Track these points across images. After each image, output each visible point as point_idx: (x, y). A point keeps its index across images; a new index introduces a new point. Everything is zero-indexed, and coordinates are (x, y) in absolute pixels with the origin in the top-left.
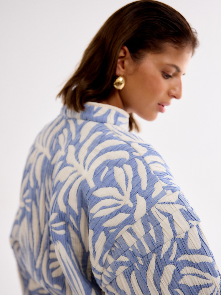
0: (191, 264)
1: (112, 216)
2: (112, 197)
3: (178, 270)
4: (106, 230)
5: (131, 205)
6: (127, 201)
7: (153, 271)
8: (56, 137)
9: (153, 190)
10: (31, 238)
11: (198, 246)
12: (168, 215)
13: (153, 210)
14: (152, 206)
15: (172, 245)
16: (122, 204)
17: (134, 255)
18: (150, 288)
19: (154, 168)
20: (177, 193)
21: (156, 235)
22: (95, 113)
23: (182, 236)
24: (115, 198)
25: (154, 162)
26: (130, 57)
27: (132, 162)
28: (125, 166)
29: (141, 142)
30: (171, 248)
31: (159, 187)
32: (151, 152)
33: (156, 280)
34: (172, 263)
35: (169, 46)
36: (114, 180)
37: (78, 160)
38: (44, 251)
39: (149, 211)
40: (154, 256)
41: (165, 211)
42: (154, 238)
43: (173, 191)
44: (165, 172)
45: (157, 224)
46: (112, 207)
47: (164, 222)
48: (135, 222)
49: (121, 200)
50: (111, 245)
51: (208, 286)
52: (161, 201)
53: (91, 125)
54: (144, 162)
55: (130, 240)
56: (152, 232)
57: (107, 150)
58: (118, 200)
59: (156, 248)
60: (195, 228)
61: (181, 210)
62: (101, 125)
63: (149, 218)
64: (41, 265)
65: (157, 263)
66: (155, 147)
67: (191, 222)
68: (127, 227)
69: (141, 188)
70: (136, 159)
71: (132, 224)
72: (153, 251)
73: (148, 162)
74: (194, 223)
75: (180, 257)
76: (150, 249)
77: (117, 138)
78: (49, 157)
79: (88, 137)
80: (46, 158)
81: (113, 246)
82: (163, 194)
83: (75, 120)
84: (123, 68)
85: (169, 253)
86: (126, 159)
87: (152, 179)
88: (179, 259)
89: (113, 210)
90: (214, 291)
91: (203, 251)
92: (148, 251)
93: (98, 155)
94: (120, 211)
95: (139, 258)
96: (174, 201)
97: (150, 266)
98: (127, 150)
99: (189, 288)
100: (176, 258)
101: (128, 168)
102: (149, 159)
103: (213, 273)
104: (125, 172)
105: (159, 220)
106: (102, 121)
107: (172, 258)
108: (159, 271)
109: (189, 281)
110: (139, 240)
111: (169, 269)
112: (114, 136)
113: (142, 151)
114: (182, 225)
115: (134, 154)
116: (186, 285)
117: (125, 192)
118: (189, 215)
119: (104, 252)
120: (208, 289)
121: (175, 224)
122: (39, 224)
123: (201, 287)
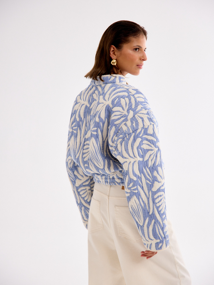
0: (147, 140)
1: (119, 119)
2: (119, 111)
3: (142, 141)
4: (115, 125)
5: (127, 114)
6: (125, 113)
7: (132, 140)
8: (91, 95)
9: (137, 108)
10: (75, 145)
11: (152, 133)
12: (142, 118)
13: (136, 116)
14: (136, 114)
15: (142, 130)
16: (123, 114)
17: (125, 134)
18: (129, 148)
19: (138, 99)
20: (147, 111)
21: (136, 125)
22: (109, 79)
23: (146, 127)
24: (120, 112)
25: (139, 97)
26: (116, 49)
27: (128, 97)
28: (126, 98)
29: (133, 88)
30: (141, 131)
31: (139, 107)
32: (138, 92)
33: (132, 144)
34: (141, 137)
35: (132, 38)
36: (121, 104)
37: (105, 100)
38: (81, 150)
39: (134, 116)
40: (134, 134)
41: (141, 116)
42: (135, 126)
43: (146, 110)
44: (144, 101)
45: (137, 122)
46: (119, 115)
47: (140, 121)
48: (128, 120)
49: (123, 113)
50: (117, 132)
51: (152, 150)
52: (140, 112)
53: (109, 85)
54: (134, 97)
55: (125, 128)
56: (134, 124)
57: (117, 93)
58: (122, 112)
59: (135, 131)
60: (152, 125)
61: (148, 117)
62: (114, 84)
63: (134, 119)
64: (79, 157)
65: (134, 137)
66: (140, 90)
67: (151, 122)
68: (124, 122)
69: (132, 108)
70: (131, 96)
71: (127, 121)
72: (133, 132)
73: (136, 97)
74: (152, 123)
75: (144, 135)
76: (132, 131)
77: (123, 88)
78: (88, 105)
79: (108, 90)
80: (86, 106)
81: (118, 132)
82: (141, 110)
83: (100, 85)
84: (115, 55)
85: (140, 133)
86: (126, 96)
87: (137, 104)
88: (143, 137)
89: (119, 116)
90: (153, 153)
91: (153, 135)
92: (131, 132)
93: (114, 95)
94: (122, 117)
95: (127, 135)
96: (145, 113)
97: (131, 138)
98: (127, 92)
99: (144, 150)
100: (142, 136)
101: (127, 99)
102: (136, 96)
103: (155, 145)
104: (125, 101)
105: (138, 120)
106: (114, 82)
107: (141, 135)
108: (135, 140)
109: (145, 147)
110: (128, 128)
111: (139, 140)
112: (121, 87)
113: (134, 92)
114: (147, 123)
115: (130, 93)
116: (143, 148)
117: (125, 109)
118: (150, 120)
119: (114, 135)
120: (151, 151)
121: (144, 121)
122: (81, 138)
123: (149, 150)
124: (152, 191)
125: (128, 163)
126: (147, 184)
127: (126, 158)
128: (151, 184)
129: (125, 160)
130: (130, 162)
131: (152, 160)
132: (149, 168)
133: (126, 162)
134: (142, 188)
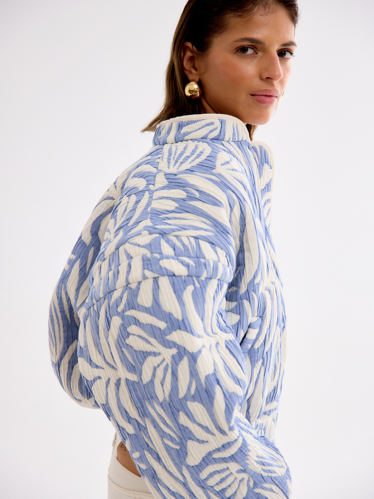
124: (188, 467)
125: (104, 381)
126: (168, 448)
127: (97, 367)
128: (178, 447)
129: (96, 372)
130: (109, 379)
131: (162, 385)
132: (161, 405)
133: (100, 378)
134: (159, 459)
